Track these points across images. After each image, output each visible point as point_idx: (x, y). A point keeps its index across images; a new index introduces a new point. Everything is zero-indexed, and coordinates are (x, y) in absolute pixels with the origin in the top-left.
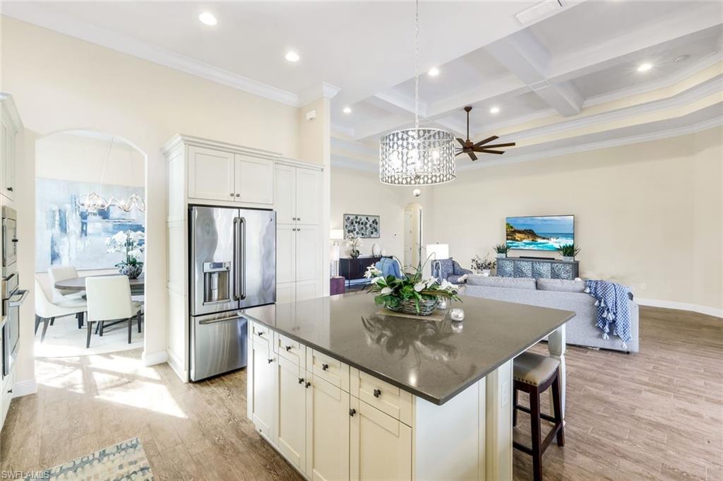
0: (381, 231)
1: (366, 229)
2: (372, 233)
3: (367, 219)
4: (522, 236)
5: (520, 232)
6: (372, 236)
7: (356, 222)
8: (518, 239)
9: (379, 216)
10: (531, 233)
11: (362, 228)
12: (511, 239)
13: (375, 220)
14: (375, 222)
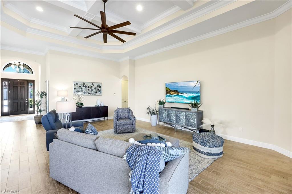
0: (102, 91)
1: (92, 90)
2: (96, 93)
3: (93, 84)
4: (173, 92)
5: (172, 91)
6: (96, 94)
7: (83, 86)
8: (172, 94)
9: (101, 83)
10: (176, 92)
11: (88, 90)
12: (169, 94)
13: (99, 85)
14: (99, 86)
